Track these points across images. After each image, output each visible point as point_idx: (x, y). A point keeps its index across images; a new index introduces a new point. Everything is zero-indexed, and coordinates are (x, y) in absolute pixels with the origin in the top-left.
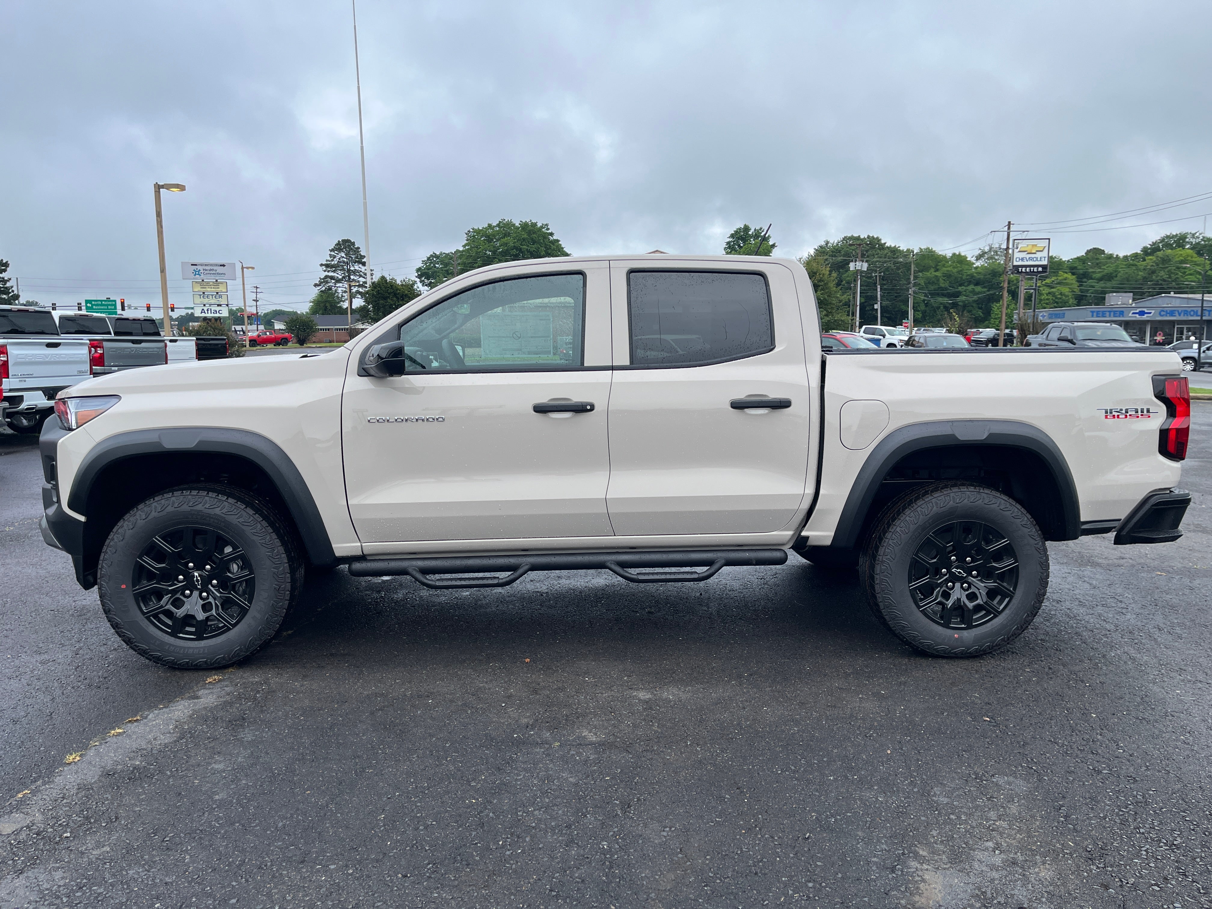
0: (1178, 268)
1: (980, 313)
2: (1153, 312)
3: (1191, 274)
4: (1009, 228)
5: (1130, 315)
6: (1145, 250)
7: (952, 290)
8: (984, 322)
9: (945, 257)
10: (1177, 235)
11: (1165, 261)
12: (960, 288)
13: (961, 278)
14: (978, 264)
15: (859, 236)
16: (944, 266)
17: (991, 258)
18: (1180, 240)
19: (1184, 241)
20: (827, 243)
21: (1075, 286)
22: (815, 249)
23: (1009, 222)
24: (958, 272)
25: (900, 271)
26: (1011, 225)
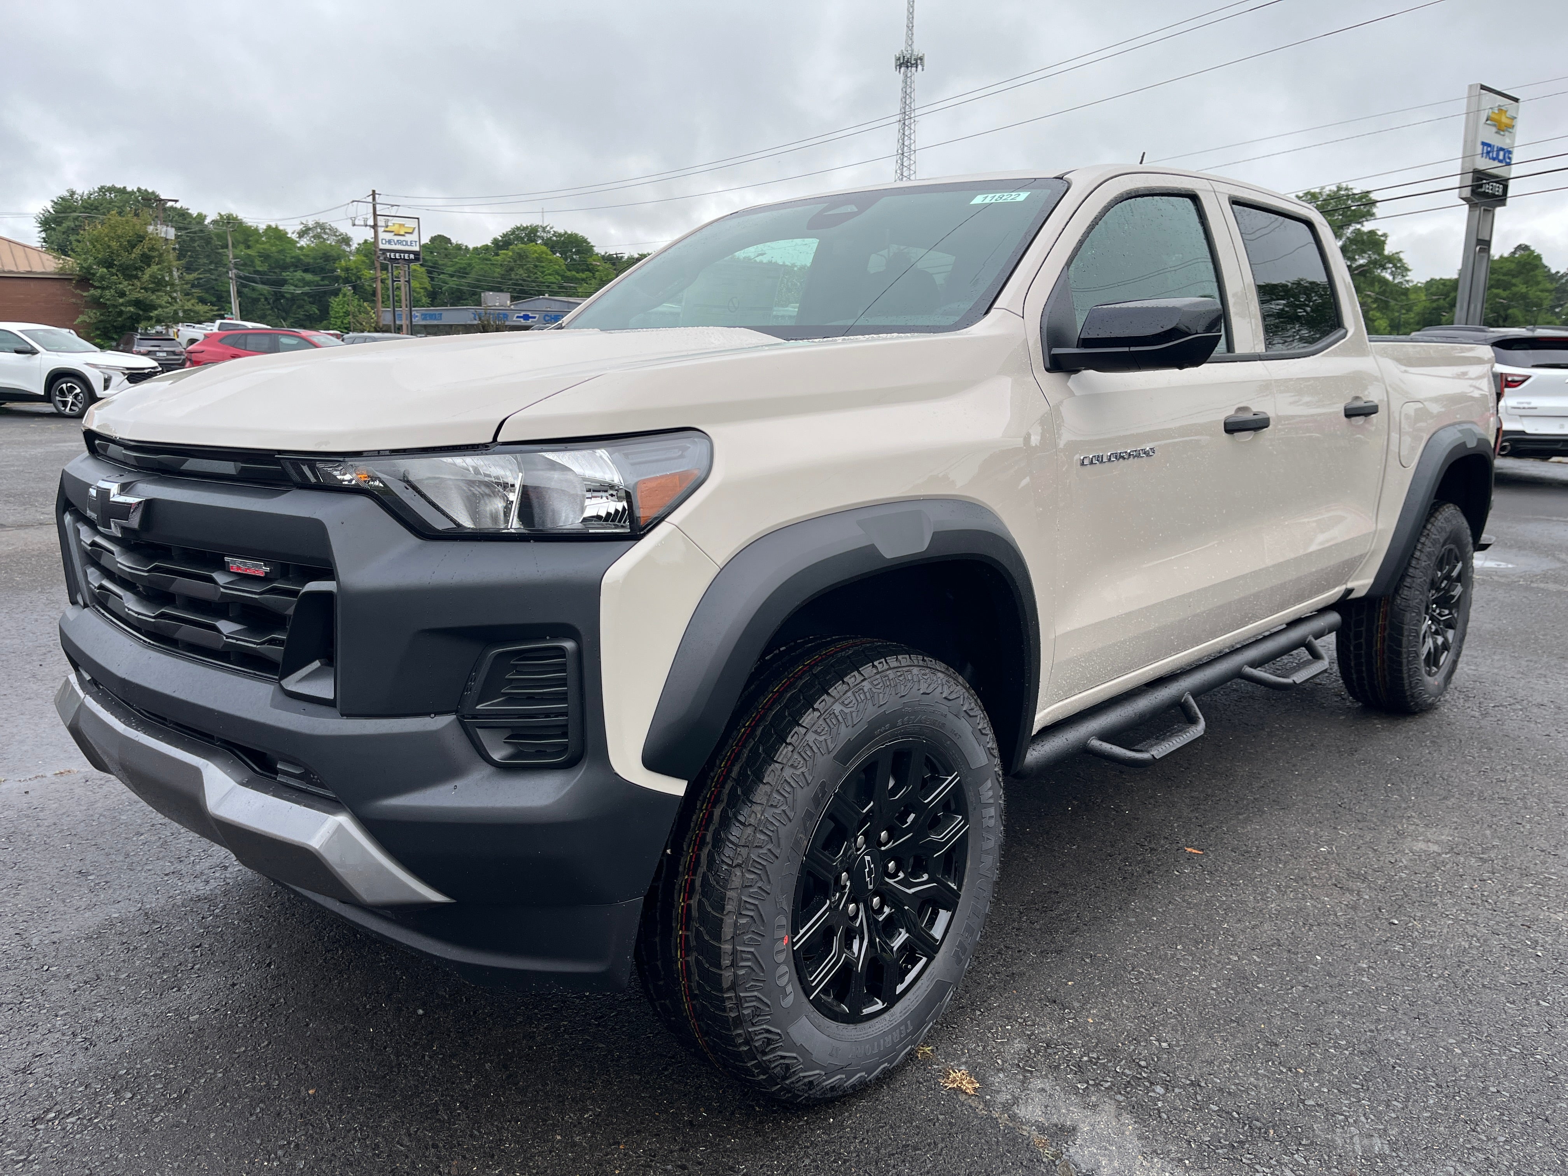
0: (536, 266)
1: (315, 310)
2: (537, 316)
3: (550, 275)
4: (374, 199)
5: (515, 319)
6: (495, 241)
7: (273, 277)
8: (321, 322)
9: (256, 230)
10: (527, 227)
11: (521, 256)
12: (284, 274)
13: (284, 260)
14: (303, 242)
15: (125, 188)
16: (257, 241)
17: (317, 236)
18: (530, 234)
19: (535, 235)
20: (73, 193)
21: (426, 280)
22: (53, 201)
23: (374, 191)
24: (279, 252)
25: (196, 245)
26: (377, 196)
